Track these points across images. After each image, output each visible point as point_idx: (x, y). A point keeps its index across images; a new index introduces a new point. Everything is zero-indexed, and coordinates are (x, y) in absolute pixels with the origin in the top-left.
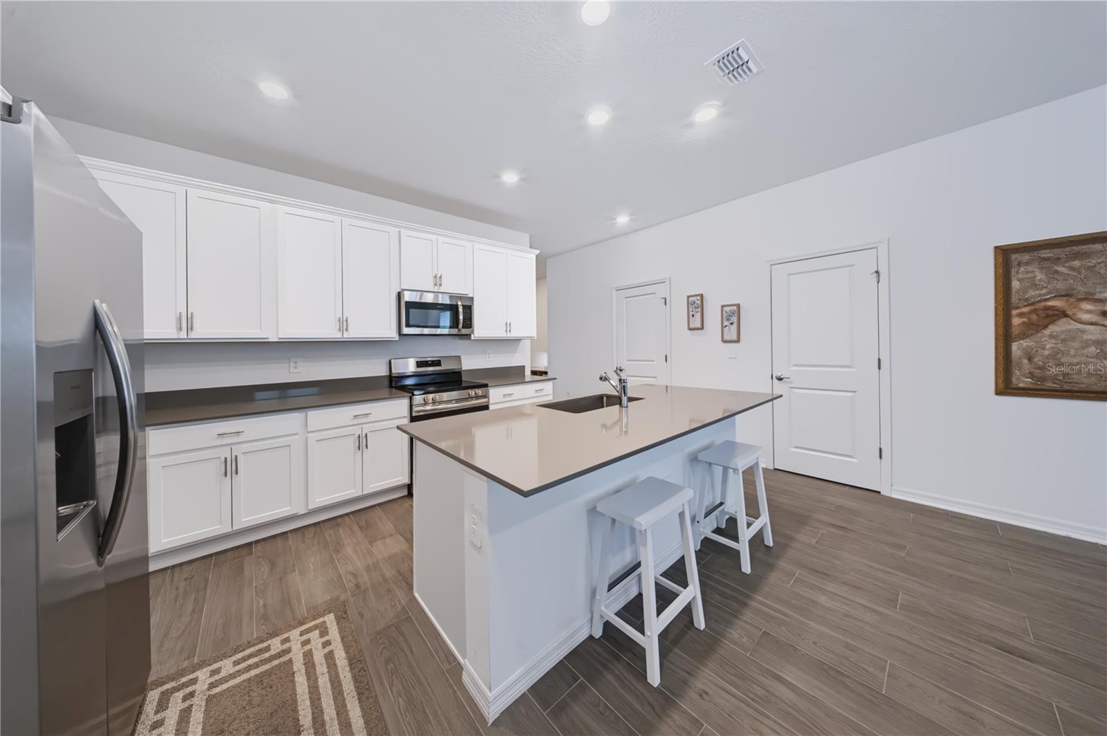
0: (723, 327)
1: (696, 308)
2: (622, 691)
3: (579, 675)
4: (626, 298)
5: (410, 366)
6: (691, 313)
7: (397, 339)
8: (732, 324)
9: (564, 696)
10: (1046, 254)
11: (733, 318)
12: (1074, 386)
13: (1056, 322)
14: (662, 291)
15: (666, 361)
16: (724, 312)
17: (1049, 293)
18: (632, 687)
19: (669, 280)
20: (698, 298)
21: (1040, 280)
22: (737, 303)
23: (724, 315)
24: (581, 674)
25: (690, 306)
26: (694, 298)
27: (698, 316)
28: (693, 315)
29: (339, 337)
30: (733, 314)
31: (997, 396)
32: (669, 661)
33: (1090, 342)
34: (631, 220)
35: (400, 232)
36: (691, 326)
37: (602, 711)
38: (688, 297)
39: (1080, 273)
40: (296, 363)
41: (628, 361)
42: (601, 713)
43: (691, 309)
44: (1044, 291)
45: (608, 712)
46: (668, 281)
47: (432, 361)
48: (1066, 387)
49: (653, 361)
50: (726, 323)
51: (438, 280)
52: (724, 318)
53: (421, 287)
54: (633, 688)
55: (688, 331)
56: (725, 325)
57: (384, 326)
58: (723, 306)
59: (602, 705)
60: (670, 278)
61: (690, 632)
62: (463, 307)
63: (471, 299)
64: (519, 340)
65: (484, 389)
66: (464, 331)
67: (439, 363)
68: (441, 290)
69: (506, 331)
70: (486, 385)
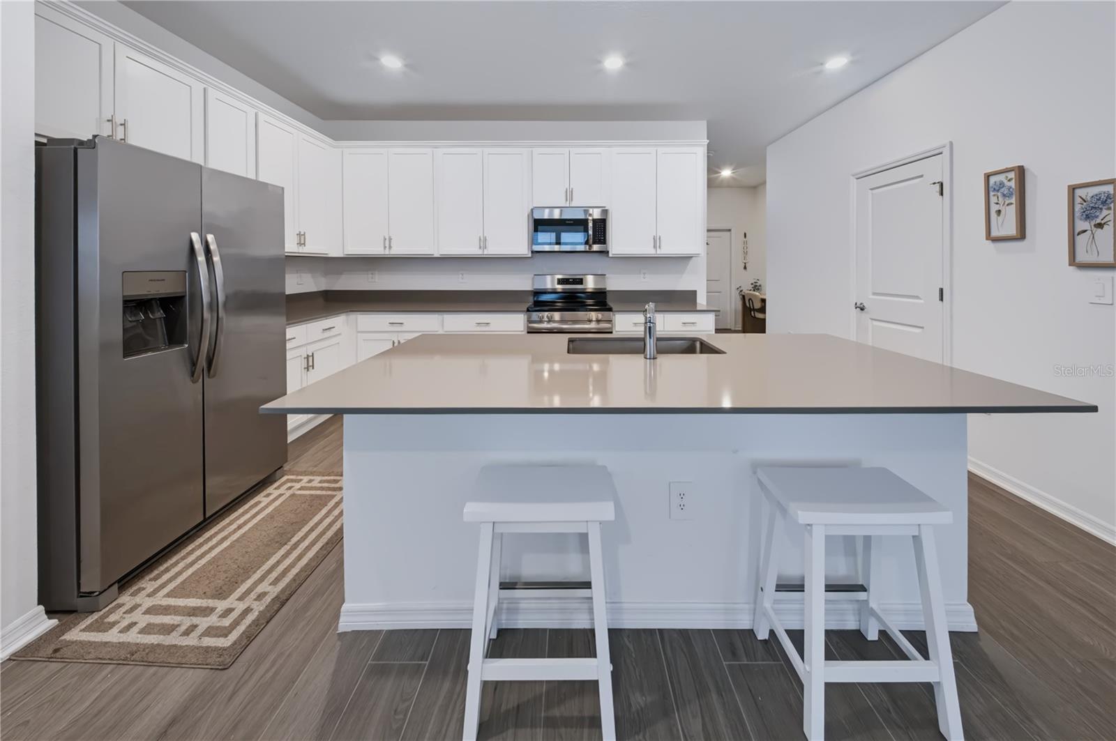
0: (1073, 235)
1: (1004, 195)
2: (435, 713)
3: (429, 659)
4: (872, 189)
5: (553, 284)
6: (994, 208)
7: (530, 255)
8: (1100, 226)
9: (395, 662)
11: (1105, 212)
14: (935, 170)
15: (942, 299)
16: (1078, 200)
18: (448, 717)
19: (948, 148)
20: (1012, 175)
23: (1078, 208)
24: (431, 659)
25: (992, 194)
26: (1001, 178)
27: (1011, 213)
28: (999, 212)
29: (481, 253)
30: (1104, 203)
32: (515, 735)
35: (532, 151)
36: (994, 233)
37: (399, 710)
38: (988, 176)
40: (463, 275)
41: (874, 294)
42: (396, 711)
43: (993, 200)
45: (401, 716)
46: (946, 152)
47: (574, 279)
49: (917, 297)
50: (1081, 225)
51: (569, 194)
52: (1077, 214)
53: (553, 204)
54: (446, 722)
55: (988, 243)
56: (1078, 230)
58: (1072, 189)
59: (407, 704)
60: (951, 143)
61: (586, 731)
62: (594, 221)
63: (605, 212)
64: (687, 258)
65: (606, 313)
66: (596, 247)
67: (580, 281)
68: (573, 204)
69: (655, 247)
70: (610, 310)
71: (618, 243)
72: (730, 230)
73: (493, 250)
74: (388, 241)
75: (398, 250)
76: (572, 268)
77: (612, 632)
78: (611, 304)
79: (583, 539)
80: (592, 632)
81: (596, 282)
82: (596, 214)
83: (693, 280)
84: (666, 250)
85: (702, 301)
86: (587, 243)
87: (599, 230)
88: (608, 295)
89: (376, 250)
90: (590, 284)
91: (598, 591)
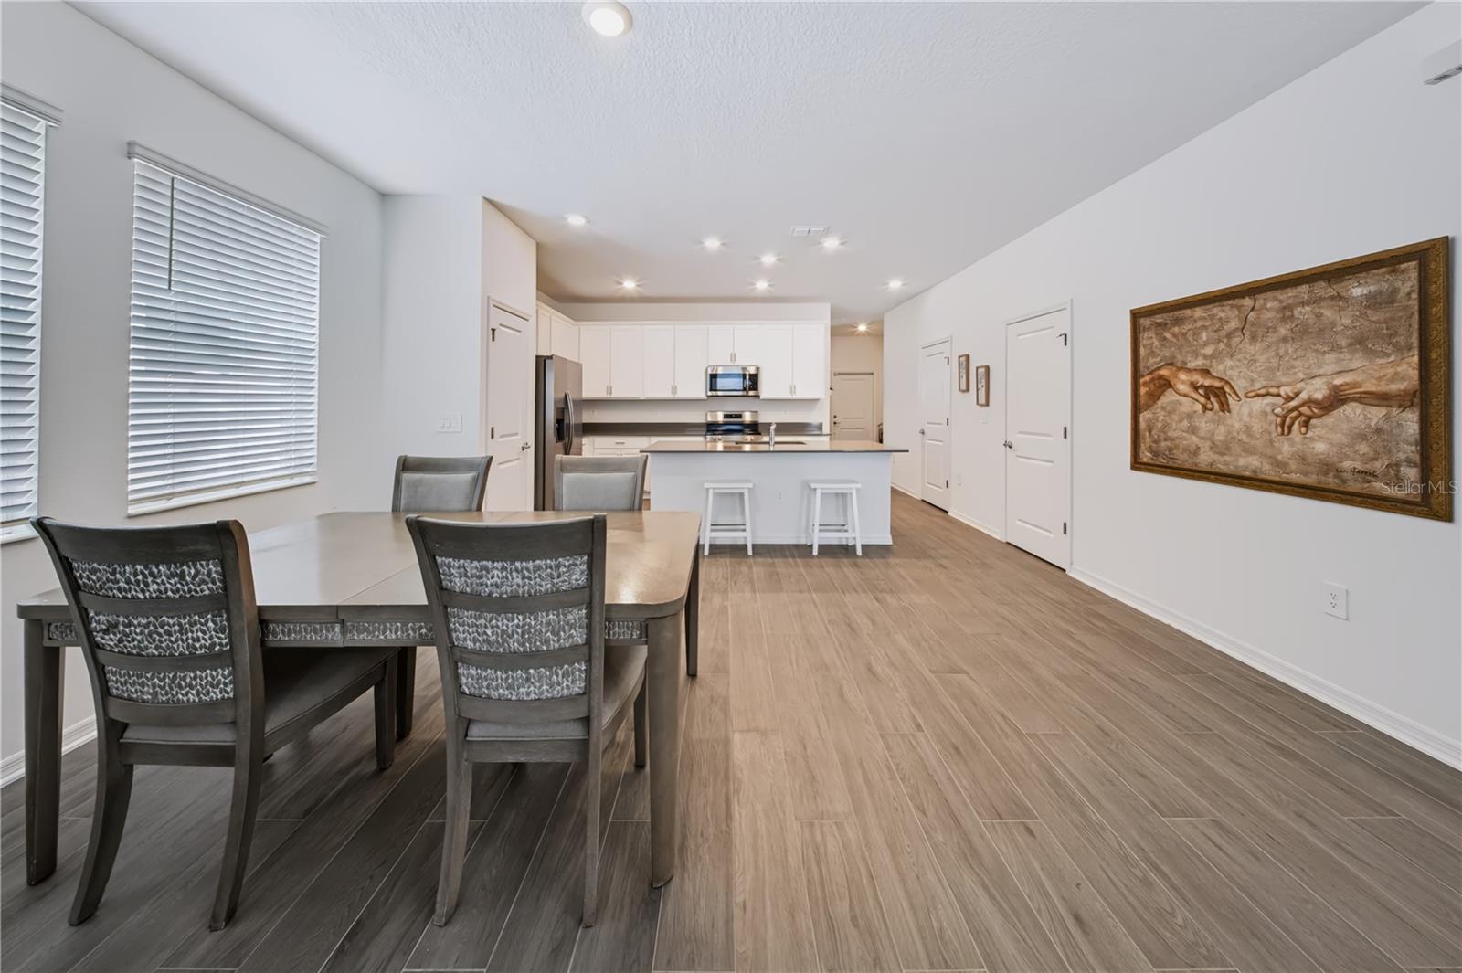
1: (963, 369)
4: (927, 356)
5: (720, 418)
7: (708, 399)
8: (983, 387)
10: (1159, 319)
11: (983, 381)
12: (1175, 463)
13: (1166, 393)
14: (947, 350)
15: (948, 424)
17: (1161, 361)
20: (966, 358)
21: (1156, 347)
22: (986, 364)
25: (960, 366)
26: (963, 359)
27: (965, 378)
28: (962, 377)
29: (672, 398)
30: (983, 376)
31: (1133, 471)
33: (1184, 415)
34: (904, 285)
35: (707, 328)
36: (961, 387)
39: (1178, 340)
41: (928, 423)
44: (1158, 359)
47: (735, 415)
48: (1171, 464)
49: (941, 424)
51: (733, 357)
53: (720, 362)
55: (960, 393)
57: (699, 390)
60: (951, 338)
62: (751, 375)
63: (758, 369)
64: (816, 400)
65: (757, 436)
66: (751, 393)
67: (740, 416)
68: (736, 364)
69: (791, 392)
70: (760, 434)
71: (766, 390)
72: (872, 374)
73: (680, 395)
74: (610, 390)
75: (616, 395)
76: (733, 407)
77: (753, 545)
78: (760, 430)
79: (742, 495)
80: (746, 545)
81: (752, 416)
82: (752, 371)
83: (820, 416)
84: (799, 394)
85: (826, 429)
86: (744, 389)
87: (754, 381)
88: (760, 426)
89: (602, 395)
90: (748, 418)
91: (748, 527)
